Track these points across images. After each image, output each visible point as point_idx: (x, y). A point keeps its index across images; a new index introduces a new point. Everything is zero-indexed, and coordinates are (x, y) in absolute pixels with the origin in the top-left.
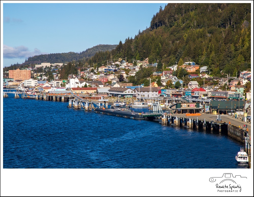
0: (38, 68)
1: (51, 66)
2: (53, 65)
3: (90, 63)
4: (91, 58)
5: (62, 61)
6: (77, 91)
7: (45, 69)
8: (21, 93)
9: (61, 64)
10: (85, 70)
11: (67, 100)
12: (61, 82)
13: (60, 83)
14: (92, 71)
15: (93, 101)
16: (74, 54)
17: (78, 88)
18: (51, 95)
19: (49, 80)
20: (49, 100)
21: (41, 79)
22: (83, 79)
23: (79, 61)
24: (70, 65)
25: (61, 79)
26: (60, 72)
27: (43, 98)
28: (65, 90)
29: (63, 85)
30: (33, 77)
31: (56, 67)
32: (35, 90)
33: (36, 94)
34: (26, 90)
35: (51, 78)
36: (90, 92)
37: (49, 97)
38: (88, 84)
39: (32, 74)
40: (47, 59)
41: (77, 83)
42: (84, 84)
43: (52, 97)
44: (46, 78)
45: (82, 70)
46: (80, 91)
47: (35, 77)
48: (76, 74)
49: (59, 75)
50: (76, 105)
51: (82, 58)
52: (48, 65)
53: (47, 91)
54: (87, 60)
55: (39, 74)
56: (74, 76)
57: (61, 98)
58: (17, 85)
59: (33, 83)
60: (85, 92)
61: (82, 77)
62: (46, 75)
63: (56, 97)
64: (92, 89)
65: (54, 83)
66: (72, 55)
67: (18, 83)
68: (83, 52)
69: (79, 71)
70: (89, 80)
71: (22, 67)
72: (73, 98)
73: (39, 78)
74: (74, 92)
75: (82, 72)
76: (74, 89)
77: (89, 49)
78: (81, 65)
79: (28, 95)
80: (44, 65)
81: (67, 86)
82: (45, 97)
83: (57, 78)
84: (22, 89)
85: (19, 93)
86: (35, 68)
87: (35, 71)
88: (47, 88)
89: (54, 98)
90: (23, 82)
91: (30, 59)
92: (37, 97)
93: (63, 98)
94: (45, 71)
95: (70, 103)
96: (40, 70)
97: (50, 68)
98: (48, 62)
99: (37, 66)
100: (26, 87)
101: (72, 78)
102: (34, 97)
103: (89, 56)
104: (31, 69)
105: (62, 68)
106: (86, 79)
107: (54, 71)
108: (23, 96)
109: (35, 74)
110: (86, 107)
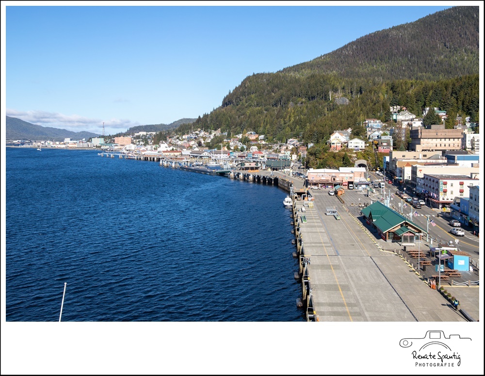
0: (137, 136)
1: (147, 134)
2: (148, 133)
3: (176, 132)
4: (177, 129)
5: (155, 131)
6: (167, 154)
7: (142, 136)
8: (124, 154)
9: (154, 133)
10: (172, 137)
11: (159, 160)
12: (154, 146)
13: (153, 148)
14: (178, 138)
15: (178, 161)
16: (164, 125)
17: (167, 151)
18: (146, 156)
19: (145, 145)
20: (145, 160)
21: (139, 144)
22: (171, 144)
23: (167, 131)
24: (161, 133)
25: (154, 144)
26: (153, 139)
27: (140, 159)
28: (157, 152)
29: (156, 149)
30: (133, 143)
31: (150, 135)
32: (134, 152)
33: (135, 155)
34: (127, 152)
35: (146, 144)
36: (176, 154)
37: (145, 158)
38: (174, 148)
39: (132, 141)
40: (144, 129)
41: (166, 147)
42: (171, 148)
43: (147, 158)
44: (143, 143)
45: (170, 138)
46: (168, 154)
47: (134, 142)
48: (166, 140)
49: (153, 141)
50: (165, 164)
51: (170, 128)
52: (145, 133)
53: (143, 153)
54: (174, 130)
55: (138, 140)
56: (164, 142)
57: (154, 159)
58: (121, 149)
59: (133, 147)
60: (172, 154)
61: (170, 143)
62: (143, 141)
63: (150, 158)
64: (178, 152)
65: (149, 147)
66: (163, 126)
67: (122, 147)
68: (171, 124)
69: (168, 138)
70: (176, 145)
71: (124, 135)
72: (163, 158)
73: (138, 143)
74: (164, 154)
75: (170, 139)
76: (164, 152)
77: (175, 122)
78: (169, 133)
79: (130, 156)
80: (142, 133)
81: (159, 149)
82: (142, 158)
83: (151, 143)
84: (125, 152)
85: (123, 154)
86: (135, 136)
87: (135, 138)
88: (144, 151)
89: (149, 158)
90: (126, 146)
91: (130, 129)
92: (136, 158)
93: (155, 159)
94: (142, 138)
95: (161, 162)
96: (138, 137)
97: (145, 136)
98: (144, 131)
99: (136, 134)
100: (127, 150)
101: (163, 143)
102: (134, 158)
103: (176, 126)
104: (131, 136)
105: (155, 136)
106: (173, 144)
107: (149, 138)
108: (126, 157)
109: (135, 140)
110: (173, 165)
